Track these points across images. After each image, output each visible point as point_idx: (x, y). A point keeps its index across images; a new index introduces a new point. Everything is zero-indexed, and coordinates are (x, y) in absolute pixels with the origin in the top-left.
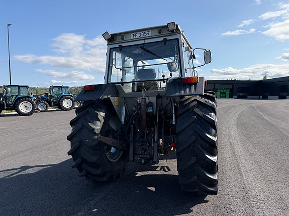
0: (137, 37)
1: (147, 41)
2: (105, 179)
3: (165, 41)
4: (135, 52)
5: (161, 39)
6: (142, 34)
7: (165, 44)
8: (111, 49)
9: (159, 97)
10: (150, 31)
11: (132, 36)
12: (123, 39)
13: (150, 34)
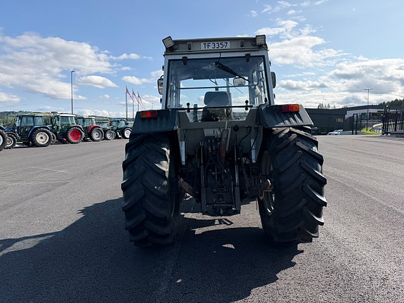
0: (210, 48)
1: (223, 55)
2: (170, 240)
3: (248, 56)
4: (206, 68)
5: (243, 54)
6: (216, 45)
7: (248, 61)
8: (170, 60)
9: (236, 128)
10: (229, 42)
11: (202, 47)
12: (189, 49)
13: (228, 47)
